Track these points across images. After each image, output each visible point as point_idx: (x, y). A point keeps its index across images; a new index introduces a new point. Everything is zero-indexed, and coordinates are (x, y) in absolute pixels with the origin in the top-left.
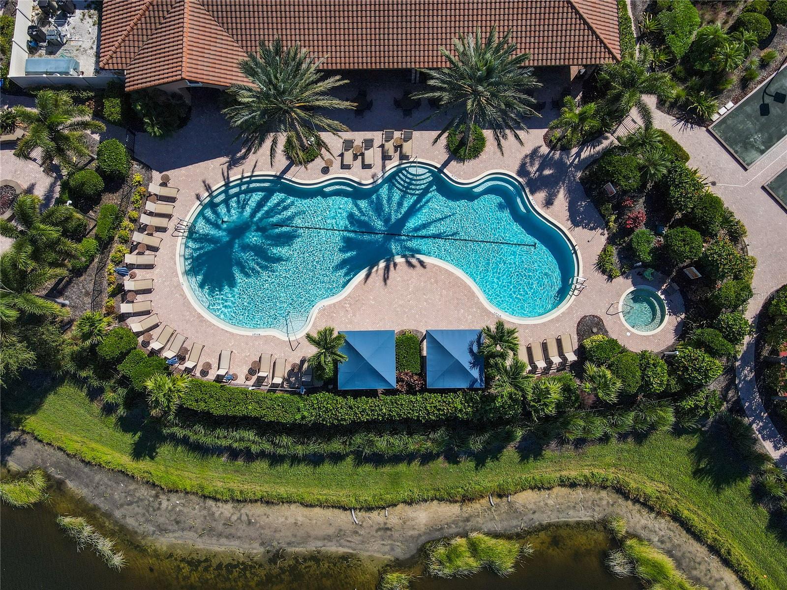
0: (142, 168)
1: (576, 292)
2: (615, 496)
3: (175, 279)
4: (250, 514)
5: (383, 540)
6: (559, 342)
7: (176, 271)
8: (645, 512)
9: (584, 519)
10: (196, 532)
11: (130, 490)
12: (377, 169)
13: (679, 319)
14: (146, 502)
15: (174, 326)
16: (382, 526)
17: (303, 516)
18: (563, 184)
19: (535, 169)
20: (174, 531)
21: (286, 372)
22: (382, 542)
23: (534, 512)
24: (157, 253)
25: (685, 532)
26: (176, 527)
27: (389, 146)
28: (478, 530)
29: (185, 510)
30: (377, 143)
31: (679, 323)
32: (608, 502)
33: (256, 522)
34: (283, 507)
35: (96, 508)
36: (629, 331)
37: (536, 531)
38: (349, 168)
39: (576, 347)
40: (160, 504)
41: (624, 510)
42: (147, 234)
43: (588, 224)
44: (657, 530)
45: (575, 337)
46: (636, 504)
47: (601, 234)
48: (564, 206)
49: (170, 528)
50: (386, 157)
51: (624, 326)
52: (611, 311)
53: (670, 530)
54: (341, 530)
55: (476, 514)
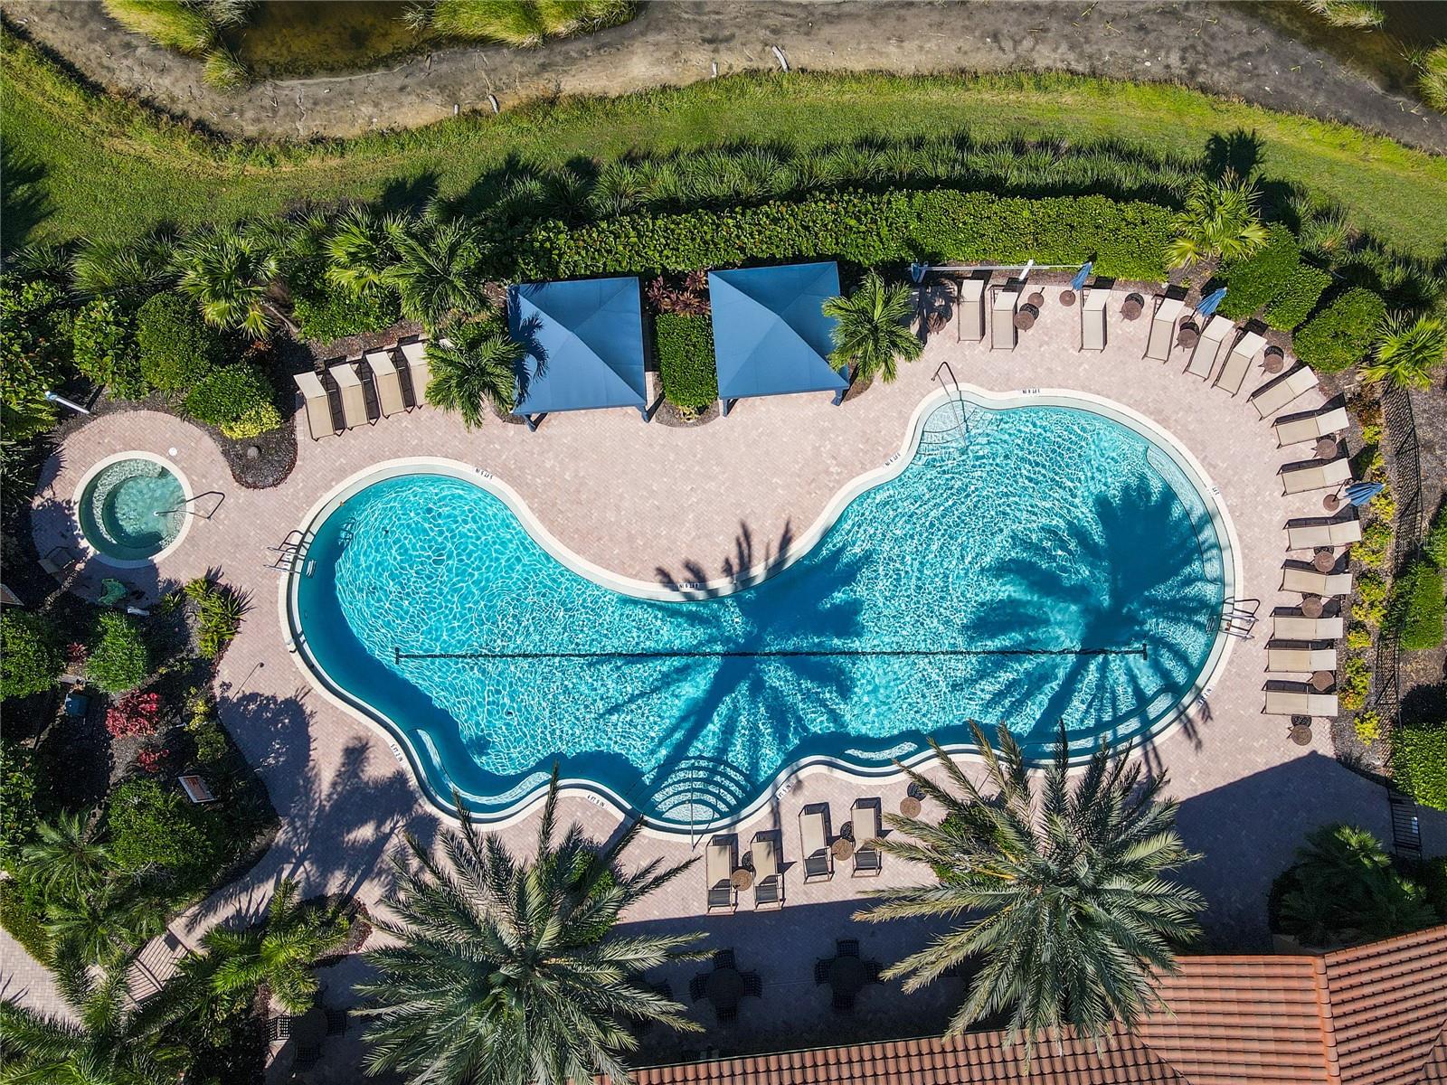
0: (1359, 759)
1: (296, 539)
2: (227, 127)
3: (1234, 501)
4: (996, 52)
5: (718, 21)
6: (339, 422)
7: (1235, 520)
8: (162, 98)
9: (295, 82)
10: (1102, 14)
11: (1250, 79)
12: (791, 804)
13: (48, 494)
14: (1212, 60)
15: (1219, 396)
16: (722, 47)
17: (888, 55)
18: (322, 807)
19: (394, 840)
20: (1147, 11)
21: (955, 317)
22: (721, 17)
23: (402, 89)
24: (1285, 557)
25: (77, 66)
26: (1144, 19)
27: (765, 867)
28: (520, 50)
29: (1130, 50)
30: (796, 874)
31: (49, 484)
32: (241, 114)
33: (982, 37)
34: (930, 66)
35: (1312, 44)
36: (171, 459)
37: (400, 54)
38: (859, 801)
39: (300, 415)
40: (1183, 59)
41: (207, 102)
42: (1319, 597)
43: (263, 708)
44: (136, 68)
45: (301, 435)
46: (180, 113)
47: (229, 686)
48: (320, 751)
49: (1155, 18)
50: (773, 838)
51: (182, 469)
52: (211, 503)
53: (108, 68)
54: (807, 34)
55: (526, 79)
